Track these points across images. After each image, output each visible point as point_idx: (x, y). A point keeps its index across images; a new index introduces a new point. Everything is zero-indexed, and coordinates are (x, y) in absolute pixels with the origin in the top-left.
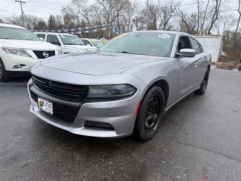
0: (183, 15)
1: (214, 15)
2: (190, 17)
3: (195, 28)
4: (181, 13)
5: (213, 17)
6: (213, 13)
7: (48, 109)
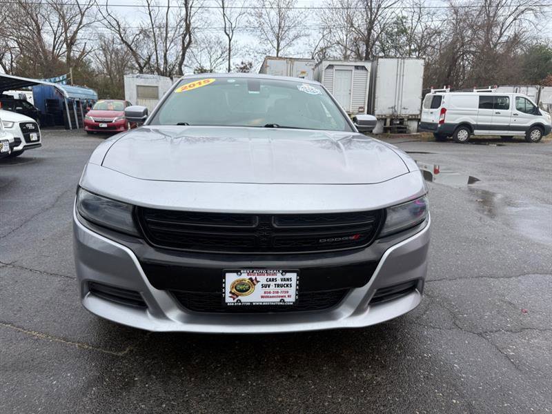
0: (119, 27)
1: (185, 36)
2: (138, 33)
3: (152, 60)
4: (114, 23)
5: (184, 38)
6: (182, 30)
7: (279, 294)
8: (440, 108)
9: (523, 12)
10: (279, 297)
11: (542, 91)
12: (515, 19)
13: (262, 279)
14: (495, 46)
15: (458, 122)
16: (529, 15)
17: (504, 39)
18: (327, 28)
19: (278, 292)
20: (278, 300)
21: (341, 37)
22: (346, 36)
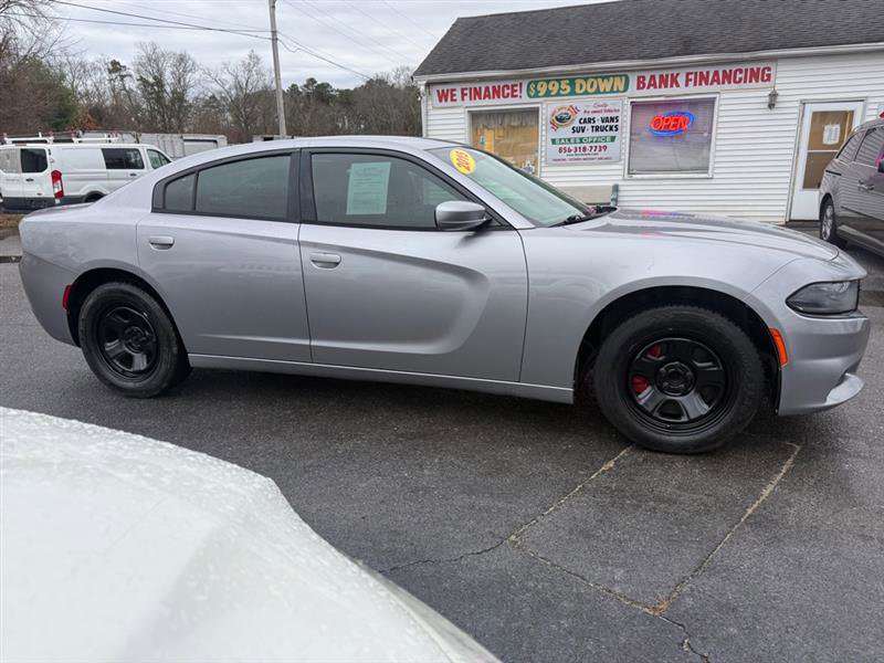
8: (48, 172)
15: (85, 193)
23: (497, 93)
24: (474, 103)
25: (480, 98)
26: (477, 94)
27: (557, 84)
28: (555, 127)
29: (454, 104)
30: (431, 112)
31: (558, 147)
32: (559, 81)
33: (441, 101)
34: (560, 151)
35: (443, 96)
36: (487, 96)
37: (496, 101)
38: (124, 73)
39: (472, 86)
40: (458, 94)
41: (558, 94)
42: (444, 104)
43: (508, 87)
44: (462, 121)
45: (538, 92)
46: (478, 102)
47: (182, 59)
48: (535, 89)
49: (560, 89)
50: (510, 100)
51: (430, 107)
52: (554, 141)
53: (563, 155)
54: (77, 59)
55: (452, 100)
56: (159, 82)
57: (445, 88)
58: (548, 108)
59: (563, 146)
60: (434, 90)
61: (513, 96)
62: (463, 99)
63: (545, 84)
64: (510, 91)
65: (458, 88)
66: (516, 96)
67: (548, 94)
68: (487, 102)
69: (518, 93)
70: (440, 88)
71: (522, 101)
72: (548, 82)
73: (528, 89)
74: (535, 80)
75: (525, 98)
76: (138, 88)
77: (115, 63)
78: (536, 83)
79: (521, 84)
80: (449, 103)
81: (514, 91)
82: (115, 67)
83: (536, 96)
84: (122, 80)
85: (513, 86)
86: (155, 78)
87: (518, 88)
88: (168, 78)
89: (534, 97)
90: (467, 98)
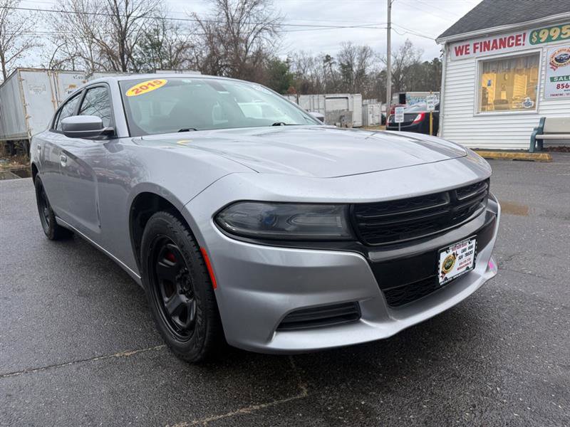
7: (463, 264)
9: (260, 31)
10: (464, 266)
11: (299, 99)
12: (255, 37)
13: (459, 251)
14: (245, 60)
16: (266, 34)
17: (250, 54)
18: (61, 37)
19: (462, 263)
20: (464, 269)
21: (84, 49)
22: (90, 47)
23: (503, 44)
24: (483, 54)
25: (488, 49)
26: (487, 46)
27: (558, 30)
28: (554, 67)
29: (468, 56)
30: (449, 65)
31: (555, 84)
32: (560, 27)
33: (457, 55)
34: (558, 87)
35: (459, 52)
36: (495, 47)
37: (502, 50)
38: (332, 62)
39: (483, 40)
40: (471, 48)
41: (559, 38)
42: (460, 57)
43: (513, 38)
44: (473, 69)
45: (539, 39)
46: (487, 53)
47: (364, 50)
48: (538, 36)
49: (561, 33)
50: (514, 48)
51: (449, 61)
52: (552, 79)
53: (561, 91)
54: (308, 56)
55: (466, 53)
56: (350, 66)
57: (461, 45)
58: (548, 52)
59: (561, 83)
60: (452, 48)
61: (517, 45)
62: (475, 52)
63: (547, 31)
64: (514, 41)
65: (471, 43)
66: (520, 44)
67: (549, 39)
68: (495, 51)
69: (522, 42)
70: (457, 45)
71: (526, 47)
72: (549, 29)
73: (531, 38)
74: (537, 29)
75: (528, 45)
76: (339, 69)
77: (328, 56)
78: (538, 32)
79: (525, 34)
80: (464, 56)
81: (517, 40)
82: (328, 58)
83: (538, 42)
84: (330, 66)
85: (517, 36)
86: (348, 63)
87: (522, 38)
88: (356, 62)
89: (537, 43)
90: (478, 51)
